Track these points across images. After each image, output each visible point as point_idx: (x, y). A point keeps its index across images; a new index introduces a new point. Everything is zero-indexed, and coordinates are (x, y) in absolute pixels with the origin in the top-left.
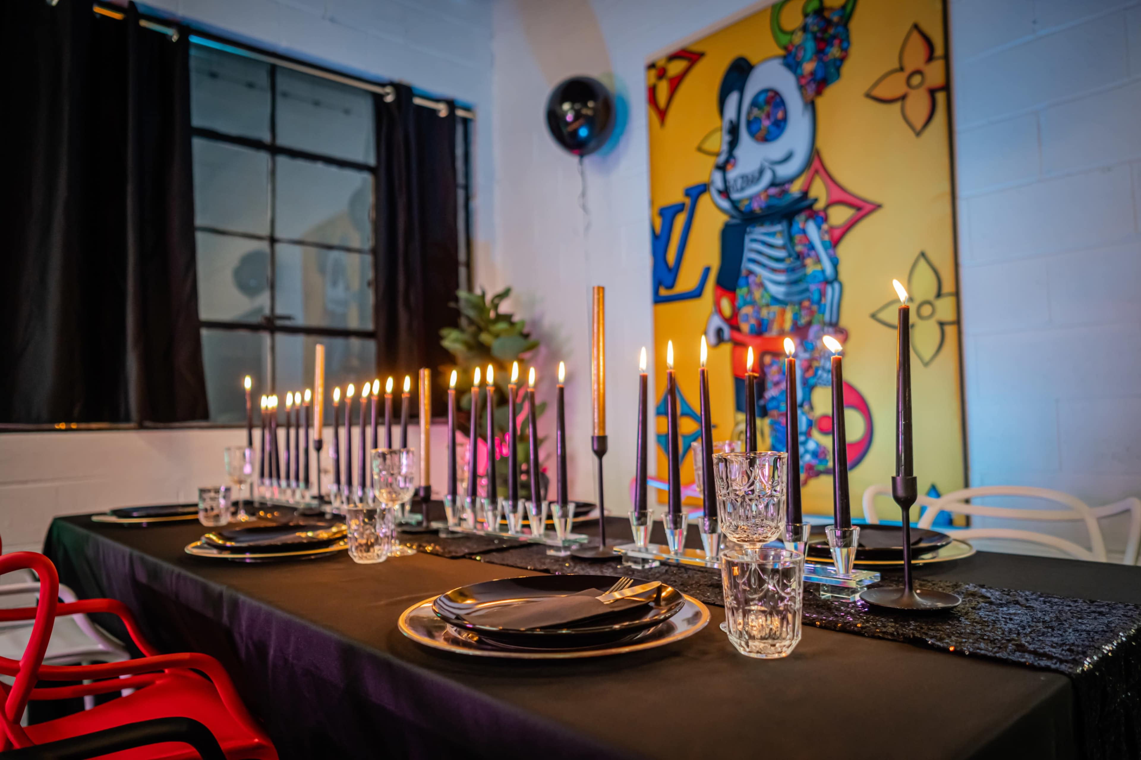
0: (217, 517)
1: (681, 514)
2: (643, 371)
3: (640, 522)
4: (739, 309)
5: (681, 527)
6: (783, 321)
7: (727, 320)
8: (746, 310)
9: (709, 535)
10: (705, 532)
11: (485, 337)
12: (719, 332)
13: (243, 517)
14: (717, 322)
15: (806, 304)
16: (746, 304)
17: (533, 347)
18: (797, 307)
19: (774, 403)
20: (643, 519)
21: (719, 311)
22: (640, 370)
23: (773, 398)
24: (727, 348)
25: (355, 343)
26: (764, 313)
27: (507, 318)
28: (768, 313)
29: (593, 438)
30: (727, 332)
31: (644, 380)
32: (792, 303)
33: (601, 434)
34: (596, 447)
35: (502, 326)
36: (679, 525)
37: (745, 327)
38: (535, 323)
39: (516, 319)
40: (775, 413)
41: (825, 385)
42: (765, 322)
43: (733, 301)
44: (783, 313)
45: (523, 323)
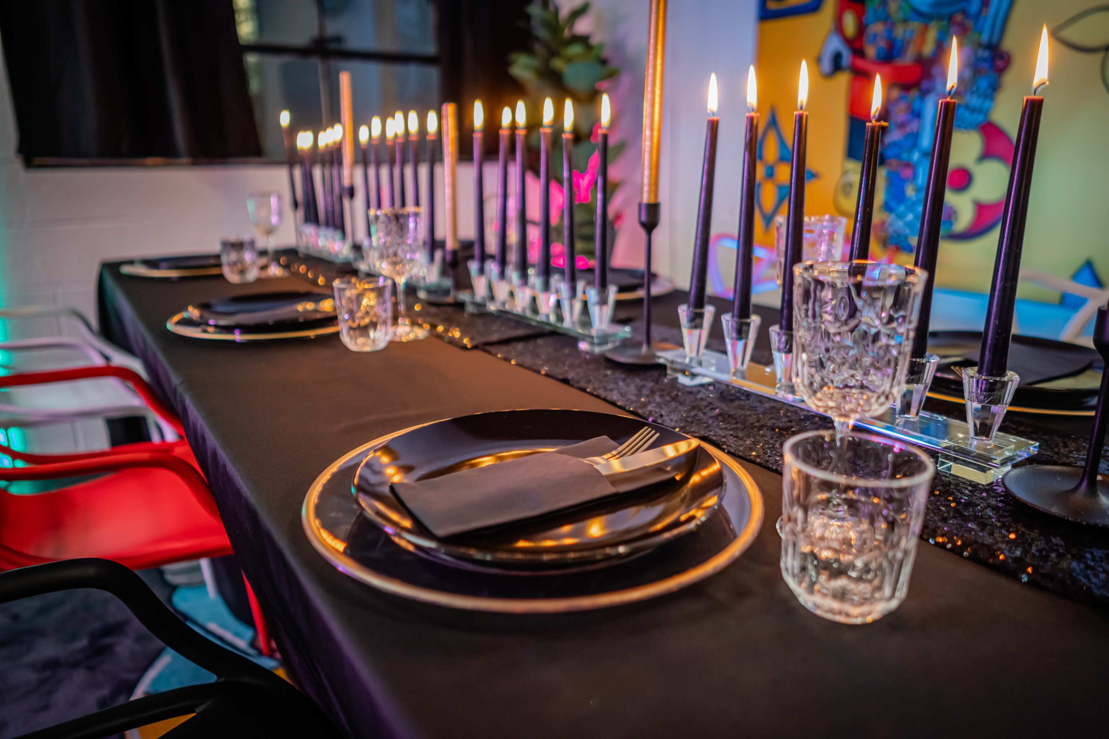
0: (242, 272)
1: (748, 321)
2: (714, 114)
3: (693, 324)
4: (866, 26)
5: (747, 337)
6: (923, 41)
7: (849, 42)
8: (877, 28)
9: (783, 355)
10: (779, 350)
11: (557, 64)
12: (837, 57)
13: (275, 271)
14: (836, 44)
15: (959, 18)
16: (877, 20)
17: (612, 75)
18: (945, 22)
19: (895, 150)
20: (697, 321)
21: (839, 28)
22: (708, 111)
23: (894, 144)
24: (843, 80)
25: (413, 70)
26: (900, 32)
27: (584, 40)
28: (904, 32)
29: (640, 205)
30: (847, 58)
31: (713, 127)
32: (940, 18)
33: (652, 201)
34: (644, 218)
35: (576, 50)
36: (743, 335)
37: (871, 51)
38: (619, 47)
39: (595, 40)
40: (894, 162)
41: (966, 128)
42: (898, 44)
43: (860, 16)
44: (925, 29)
45: (601, 46)
